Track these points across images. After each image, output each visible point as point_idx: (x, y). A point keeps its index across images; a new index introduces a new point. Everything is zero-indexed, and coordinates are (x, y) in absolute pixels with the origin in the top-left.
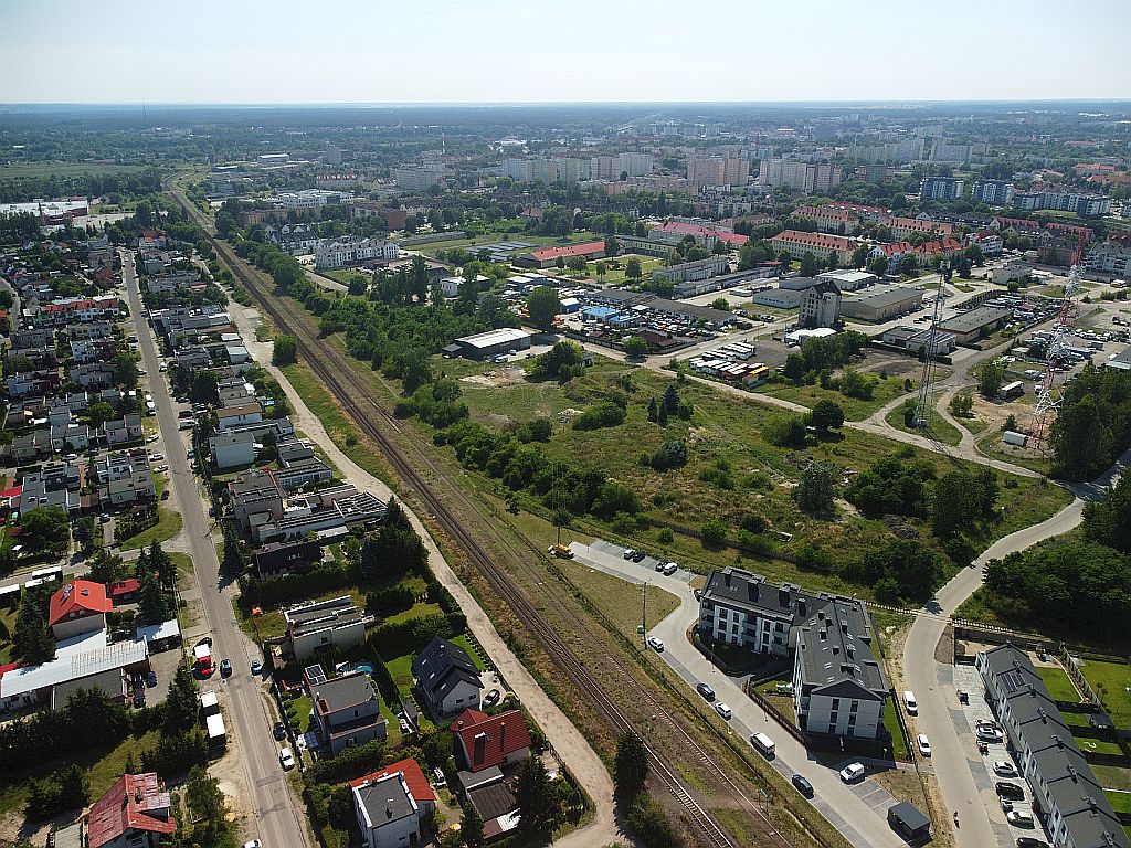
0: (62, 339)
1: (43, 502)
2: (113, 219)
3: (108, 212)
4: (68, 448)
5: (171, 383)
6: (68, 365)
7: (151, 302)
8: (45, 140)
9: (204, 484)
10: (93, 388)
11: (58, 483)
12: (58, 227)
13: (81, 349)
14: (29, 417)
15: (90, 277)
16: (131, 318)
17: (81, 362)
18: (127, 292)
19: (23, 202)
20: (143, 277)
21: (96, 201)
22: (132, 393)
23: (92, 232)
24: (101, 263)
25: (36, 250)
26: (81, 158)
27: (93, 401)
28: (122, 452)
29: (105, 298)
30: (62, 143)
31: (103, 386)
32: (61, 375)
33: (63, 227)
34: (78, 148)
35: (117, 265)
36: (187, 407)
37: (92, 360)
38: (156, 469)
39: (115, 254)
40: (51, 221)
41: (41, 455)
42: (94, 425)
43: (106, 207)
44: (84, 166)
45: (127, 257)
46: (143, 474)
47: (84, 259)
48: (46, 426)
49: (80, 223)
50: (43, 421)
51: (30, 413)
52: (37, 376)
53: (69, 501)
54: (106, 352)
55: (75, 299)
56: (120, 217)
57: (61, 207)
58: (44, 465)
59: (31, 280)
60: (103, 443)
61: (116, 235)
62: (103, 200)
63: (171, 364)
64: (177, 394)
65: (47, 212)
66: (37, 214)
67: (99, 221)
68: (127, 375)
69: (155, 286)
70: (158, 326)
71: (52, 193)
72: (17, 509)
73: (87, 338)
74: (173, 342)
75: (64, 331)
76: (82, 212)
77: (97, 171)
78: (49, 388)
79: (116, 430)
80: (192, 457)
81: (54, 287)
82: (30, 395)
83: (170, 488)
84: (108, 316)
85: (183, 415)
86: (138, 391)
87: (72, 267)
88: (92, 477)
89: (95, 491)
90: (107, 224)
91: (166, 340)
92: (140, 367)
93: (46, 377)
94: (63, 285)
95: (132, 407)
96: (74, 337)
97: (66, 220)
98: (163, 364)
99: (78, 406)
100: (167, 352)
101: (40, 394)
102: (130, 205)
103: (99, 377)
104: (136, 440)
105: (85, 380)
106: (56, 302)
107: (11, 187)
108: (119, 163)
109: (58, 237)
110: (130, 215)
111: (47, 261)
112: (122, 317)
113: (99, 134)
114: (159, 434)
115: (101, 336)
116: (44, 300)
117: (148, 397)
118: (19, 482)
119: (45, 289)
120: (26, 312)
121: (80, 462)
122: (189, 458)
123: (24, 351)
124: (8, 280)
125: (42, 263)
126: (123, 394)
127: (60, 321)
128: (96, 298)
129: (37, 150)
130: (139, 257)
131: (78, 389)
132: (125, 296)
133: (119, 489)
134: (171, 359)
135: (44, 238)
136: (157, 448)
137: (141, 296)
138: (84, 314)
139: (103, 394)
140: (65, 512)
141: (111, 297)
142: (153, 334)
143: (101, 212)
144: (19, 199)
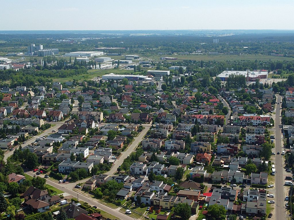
0: (243, 132)
1: (219, 202)
2: (277, 81)
3: (275, 78)
4: (234, 181)
5: (286, 162)
6: (243, 144)
7: (285, 121)
8: (256, 45)
9: (290, 215)
10: (251, 156)
11: (226, 196)
12: (253, 82)
13: (250, 138)
14: (222, 163)
15: (261, 106)
16: (274, 127)
17: (248, 143)
18: (275, 115)
19: (242, 70)
20: (284, 109)
21: (271, 72)
22: (267, 162)
23: (266, 86)
24: (267, 100)
25: (242, 92)
26: (269, 53)
27: (249, 162)
28: (256, 189)
29: (266, 116)
30: (263, 46)
31: (255, 156)
32: (239, 148)
33: (255, 82)
34: (270, 48)
35: (274, 102)
36: (290, 175)
37: (253, 144)
38: (269, 202)
39: (274, 97)
40: (251, 80)
41: (223, 181)
42: (247, 173)
43: (275, 75)
44: (269, 57)
45: (279, 98)
46: (263, 202)
47: (260, 97)
48: (228, 169)
49: (262, 82)
50: (227, 166)
51: (223, 162)
52: (229, 146)
53: (229, 205)
54: (260, 141)
55: (252, 115)
56: (280, 80)
57: (257, 74)
58: (223, 186)
59: (237, 104)
60: (249, 182)
61: (276, 88)
62: (275, 72)
63: (287, 152)
64: (287, 168)
65: (250, 76)
66: (246, 76)
67: (270, 82)
68: (266, 154)
69: (288, 114)
70: (286, 133)
71: (254, 68)
72: (208, 203)
73: (253, 133)
74: (291, 142)
75: (245, 128)
76: (264, 77)
77: (275, 59)
78: (233, 152)
79: (256, 178)
80: (287, 200)
81: (245, 109)
82: (225, 153)
83: (274, 213)
84: (264, 124)
85: (288, 178)
86: (270, 162)
87: (254, 100)
88: (240, 197)
89: (240, 204)
90: (274, 83)
91: (288, 141)
92: (273, 151)
93: (233, 147)
94: (249, 108)
95: (263, 169)
96: (248, 132)
97: (257, 80)
98: (284, 152)
99: (242, 163)
100: (287, 146)
101: (228, 154)
102: (286, 75)
103: (254, 152)
104: (263, 185)
105: (248, 152)
106: (244, 115)
107: (239, 64)
108: (285, 56)
109: (252, 87)
110: (285, 80)
111: (245, 97)
112: (270, 126)
113: (280, 43)
114: (274, 185)
115: (259, 133)
116: (240, 114)
117: (273, 166)
118: (211, 191)
119: (241, 109)
120: (232, 118)
121: (238, 188)
122: (286, 200)
123: (226, 134)
124: (228, 103)
125: (243, 97)
126: (262, 162)
127: (244, 123)
128: (262, 116)
129: (252, 49)
130: (284, 100)
131: (244, 155)
132: (274, 117)
133: (250, 206)
134: (288, 150)
135: (246, 87)
136: (271, 192)
137: (281, 118)
138: (254, 122)
139: (255, 160)
140: (226, 210)
141: (268, 116)
142: (282, 136)
143: (272, 77)
144: (240, 69)
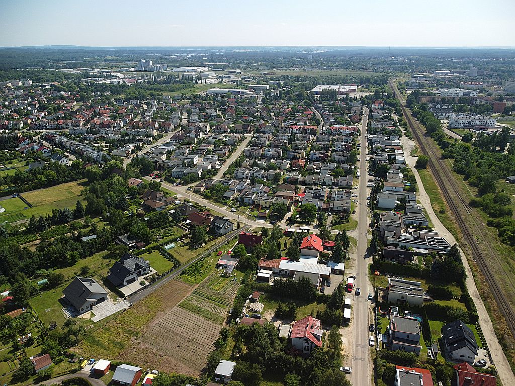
0: (333, 141)
1: (311, 201)
2: (364, 94)
3: (363, 91)
4: (324, 183)
5: (369, 167)
6: (333, 151)
7: (370, 131)
8: (348, 61)
9: (370, 212)
10: (339, 162)
11: (317, 196)
12: (343, 96)
13: (339, 146)
14: (314, 168)
15: (350, 117)
16: (360, 137)
17: (337, 151)
18: (362, 126)
19: (334, 85)
20: (370, 120)
21: (360, 87)
22: (353, 167)
23: (355, 99)
24: (355, 112)
25: (334, 104)
26: (359, 69)
27: (338, 167)
28: (343, 190)
29: (353, 127)
30: (354, 62)
31: (343, 162)
32: (329, 155)
33: (345, 96)
34: (359, 64)
35: (361, 114)
36: (372, 178)
37: (342, 151)
38: (353, 201)
39: (362, 109)
40: (342, 93)
41: (314, 184)
42: (335, 177)
43: (363, 89)
44: (360, 72)
45: (366, 110)
46: (348, 201)
47: (349, 110)
48: (319, 173)
49: (352, 95)
50: (318, 171)
51: (315, 167)
52: (321, 153)
53: (319, 204)
54: (348, 149)
55: (342, 126)
56: (368, 94)
57: (347, 88)
58: (314, 188)
59: (328, 115)
60: (337, 185)
61: (365, 102)
62: (363, 87)
63: (371, 158)
64: (370, 172)
65: (341, 90)
66: (337, 90)
67: (359, 95)
68: (352, 160)
69: (373, 124)
70: (371, 142)
71: (345, 82)
72: (301, 202)
73: (342, 141)
74: (374, 150)
75: (335, 138)
76: (354, 91)
77: (364, 74)
78: (324, 159)
79: (343, 181)
80: (369, 199)
81: (335, 120)
82: (317, 160)
83: (357, 210)
84: (352, 134)
85: (370, 181)
86: (355, 167)
87: (344, 112)
88: (329, 197)
89: (329, 202)
90: (362, 96)
91: (372, 148)
92: (359, 157)
93: (324, 154)
94: (339, 120)
95: (349, 173)
96: (338, 141)
97: (347, 93)
98: (368, 158)
99: (332, 168)
100: (371, 153)
101: (320, 161)
102: (373, 89)
103: (342, 158)
104: (349, 187)
105: (337, 158)
106: (335, 126)
107: (331, 79)
108: (374, 71)
109: (342, 100)
110: (372, 94)
111: (336, 109)
112: (357, 135)
113: (369, 59)
114: (358, 187)
115: (347, 142)
116: (331, 125)
117: (358, 170)
118: (304, 192)
119: (332, 120)
120: (324, 128)
121: (327, 189)
122: (367, 199)
123: (318, 143)
124: (321, 115)
125: (335, 109)
126: (349, 167)
127: (334, 133)
128: (350, 127)
129: (344, 65)
130: (370, 112)
131: (334, 161)
132: (360, 127)
133: (337, 204)
134: (371, 156)
135: (337, 100)
136: (356, 192)
137: (367, 128)
138: (344, 132)
139: (342, 165)
140: (317, 208)
141: (355, 127)
142: (367, 144)
143: (361, 91)
144: (333, 84)
